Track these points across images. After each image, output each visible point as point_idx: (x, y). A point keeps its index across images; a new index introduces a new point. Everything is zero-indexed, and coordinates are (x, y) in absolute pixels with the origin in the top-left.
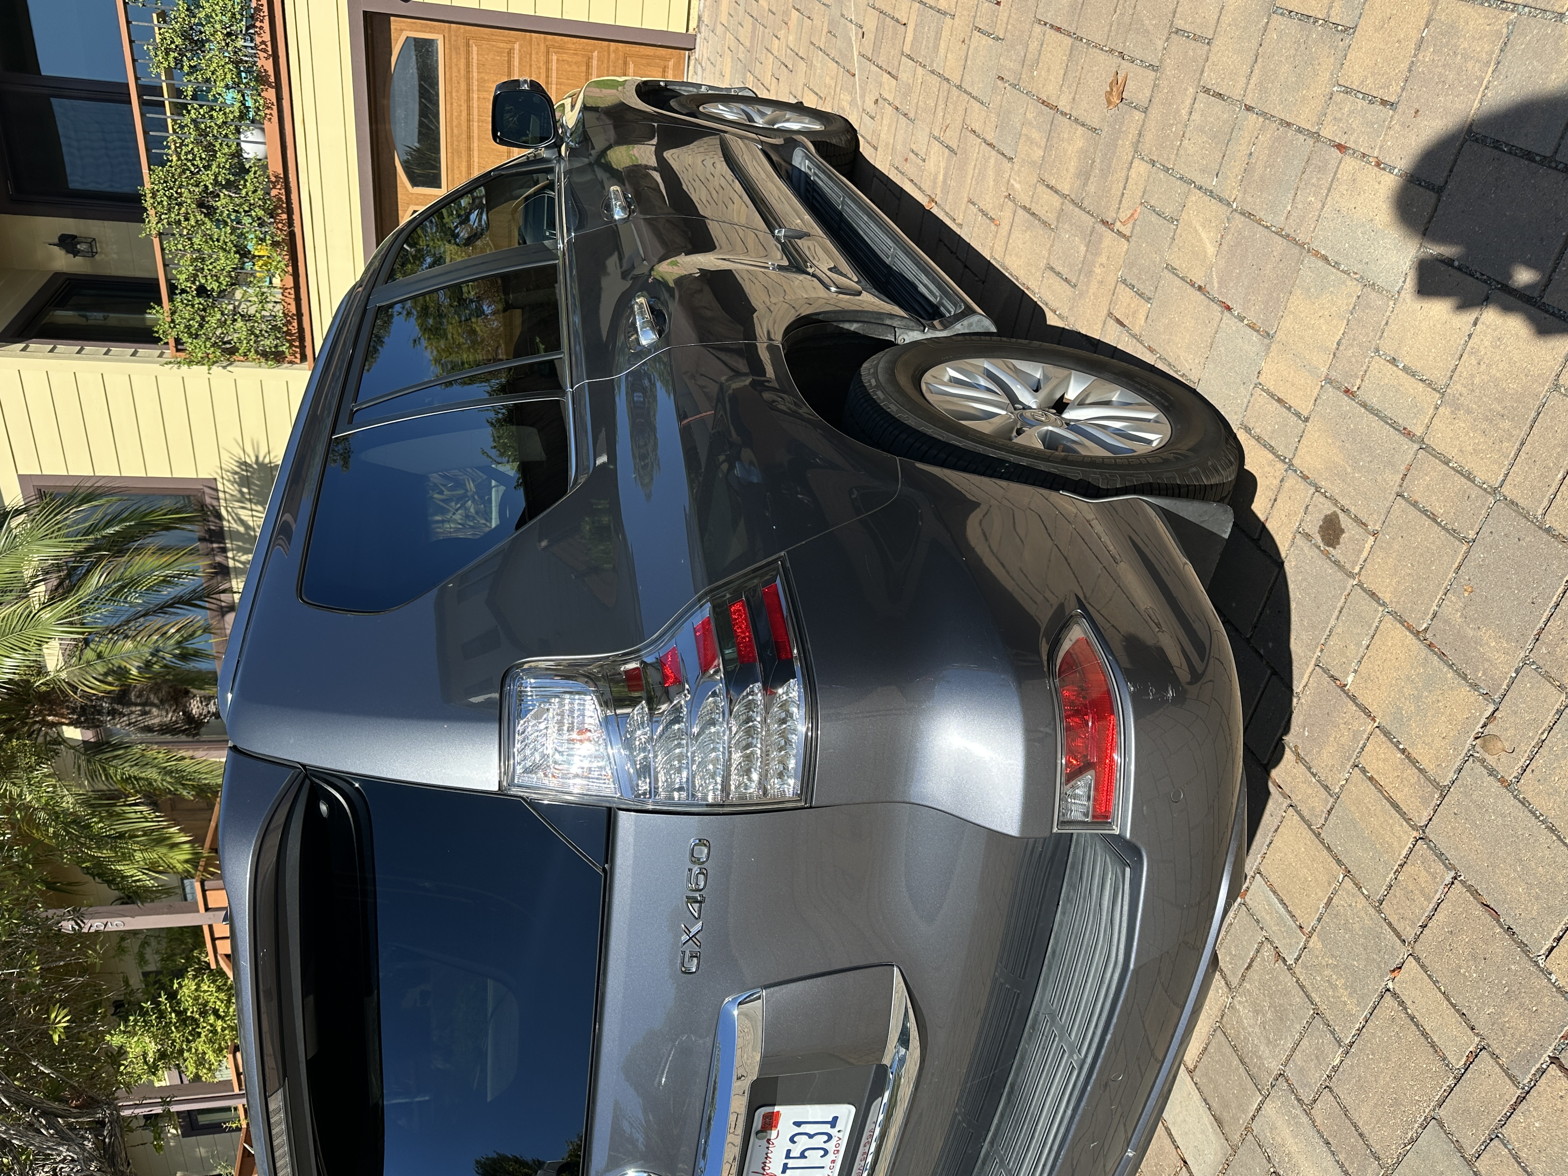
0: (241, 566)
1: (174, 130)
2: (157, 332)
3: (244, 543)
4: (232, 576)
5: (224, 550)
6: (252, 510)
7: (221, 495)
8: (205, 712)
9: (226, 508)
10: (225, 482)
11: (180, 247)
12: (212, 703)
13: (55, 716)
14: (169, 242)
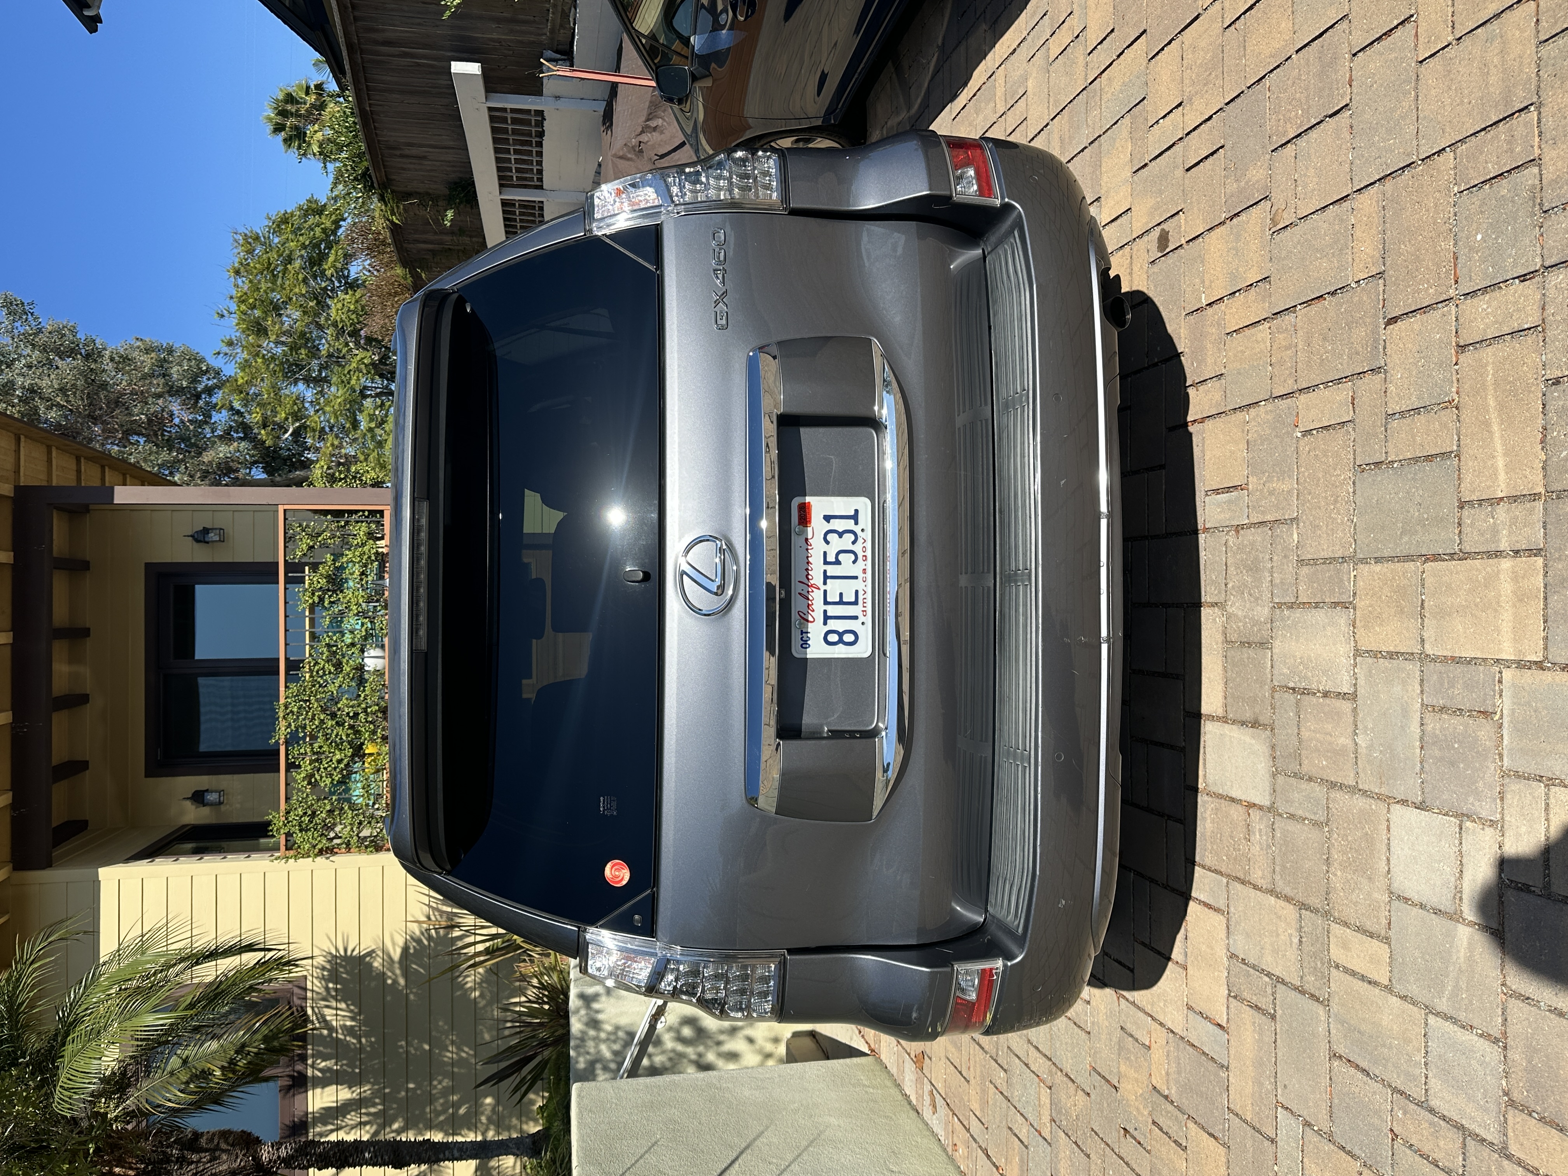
0: (320, 1074)
1: (310, 655)
2: (271, 831)
3: (324, 1048)
4: (309, 1084)
5: (303, 1058)
6: (337, 1009)
7: (309, 994)
8: (275, 1157)
9: (313, 1008)
10: (315, 980)
11: (302, 751)
12: (283, 1147)
13: (122, 1167)
14: (294, 748)
